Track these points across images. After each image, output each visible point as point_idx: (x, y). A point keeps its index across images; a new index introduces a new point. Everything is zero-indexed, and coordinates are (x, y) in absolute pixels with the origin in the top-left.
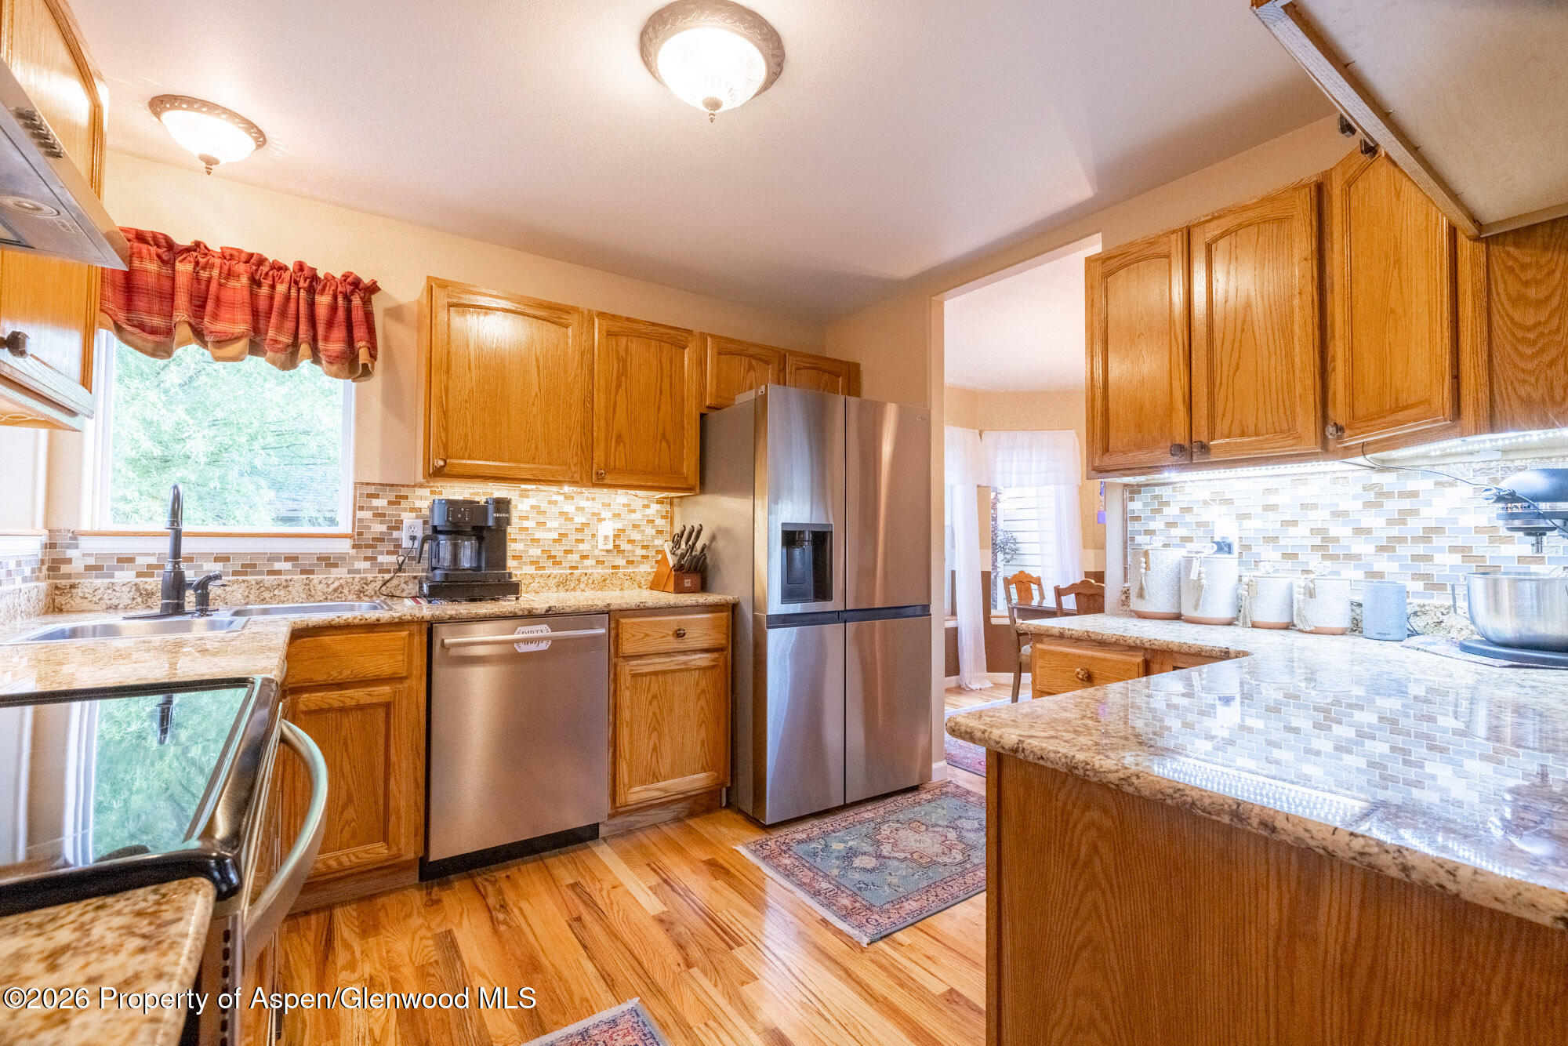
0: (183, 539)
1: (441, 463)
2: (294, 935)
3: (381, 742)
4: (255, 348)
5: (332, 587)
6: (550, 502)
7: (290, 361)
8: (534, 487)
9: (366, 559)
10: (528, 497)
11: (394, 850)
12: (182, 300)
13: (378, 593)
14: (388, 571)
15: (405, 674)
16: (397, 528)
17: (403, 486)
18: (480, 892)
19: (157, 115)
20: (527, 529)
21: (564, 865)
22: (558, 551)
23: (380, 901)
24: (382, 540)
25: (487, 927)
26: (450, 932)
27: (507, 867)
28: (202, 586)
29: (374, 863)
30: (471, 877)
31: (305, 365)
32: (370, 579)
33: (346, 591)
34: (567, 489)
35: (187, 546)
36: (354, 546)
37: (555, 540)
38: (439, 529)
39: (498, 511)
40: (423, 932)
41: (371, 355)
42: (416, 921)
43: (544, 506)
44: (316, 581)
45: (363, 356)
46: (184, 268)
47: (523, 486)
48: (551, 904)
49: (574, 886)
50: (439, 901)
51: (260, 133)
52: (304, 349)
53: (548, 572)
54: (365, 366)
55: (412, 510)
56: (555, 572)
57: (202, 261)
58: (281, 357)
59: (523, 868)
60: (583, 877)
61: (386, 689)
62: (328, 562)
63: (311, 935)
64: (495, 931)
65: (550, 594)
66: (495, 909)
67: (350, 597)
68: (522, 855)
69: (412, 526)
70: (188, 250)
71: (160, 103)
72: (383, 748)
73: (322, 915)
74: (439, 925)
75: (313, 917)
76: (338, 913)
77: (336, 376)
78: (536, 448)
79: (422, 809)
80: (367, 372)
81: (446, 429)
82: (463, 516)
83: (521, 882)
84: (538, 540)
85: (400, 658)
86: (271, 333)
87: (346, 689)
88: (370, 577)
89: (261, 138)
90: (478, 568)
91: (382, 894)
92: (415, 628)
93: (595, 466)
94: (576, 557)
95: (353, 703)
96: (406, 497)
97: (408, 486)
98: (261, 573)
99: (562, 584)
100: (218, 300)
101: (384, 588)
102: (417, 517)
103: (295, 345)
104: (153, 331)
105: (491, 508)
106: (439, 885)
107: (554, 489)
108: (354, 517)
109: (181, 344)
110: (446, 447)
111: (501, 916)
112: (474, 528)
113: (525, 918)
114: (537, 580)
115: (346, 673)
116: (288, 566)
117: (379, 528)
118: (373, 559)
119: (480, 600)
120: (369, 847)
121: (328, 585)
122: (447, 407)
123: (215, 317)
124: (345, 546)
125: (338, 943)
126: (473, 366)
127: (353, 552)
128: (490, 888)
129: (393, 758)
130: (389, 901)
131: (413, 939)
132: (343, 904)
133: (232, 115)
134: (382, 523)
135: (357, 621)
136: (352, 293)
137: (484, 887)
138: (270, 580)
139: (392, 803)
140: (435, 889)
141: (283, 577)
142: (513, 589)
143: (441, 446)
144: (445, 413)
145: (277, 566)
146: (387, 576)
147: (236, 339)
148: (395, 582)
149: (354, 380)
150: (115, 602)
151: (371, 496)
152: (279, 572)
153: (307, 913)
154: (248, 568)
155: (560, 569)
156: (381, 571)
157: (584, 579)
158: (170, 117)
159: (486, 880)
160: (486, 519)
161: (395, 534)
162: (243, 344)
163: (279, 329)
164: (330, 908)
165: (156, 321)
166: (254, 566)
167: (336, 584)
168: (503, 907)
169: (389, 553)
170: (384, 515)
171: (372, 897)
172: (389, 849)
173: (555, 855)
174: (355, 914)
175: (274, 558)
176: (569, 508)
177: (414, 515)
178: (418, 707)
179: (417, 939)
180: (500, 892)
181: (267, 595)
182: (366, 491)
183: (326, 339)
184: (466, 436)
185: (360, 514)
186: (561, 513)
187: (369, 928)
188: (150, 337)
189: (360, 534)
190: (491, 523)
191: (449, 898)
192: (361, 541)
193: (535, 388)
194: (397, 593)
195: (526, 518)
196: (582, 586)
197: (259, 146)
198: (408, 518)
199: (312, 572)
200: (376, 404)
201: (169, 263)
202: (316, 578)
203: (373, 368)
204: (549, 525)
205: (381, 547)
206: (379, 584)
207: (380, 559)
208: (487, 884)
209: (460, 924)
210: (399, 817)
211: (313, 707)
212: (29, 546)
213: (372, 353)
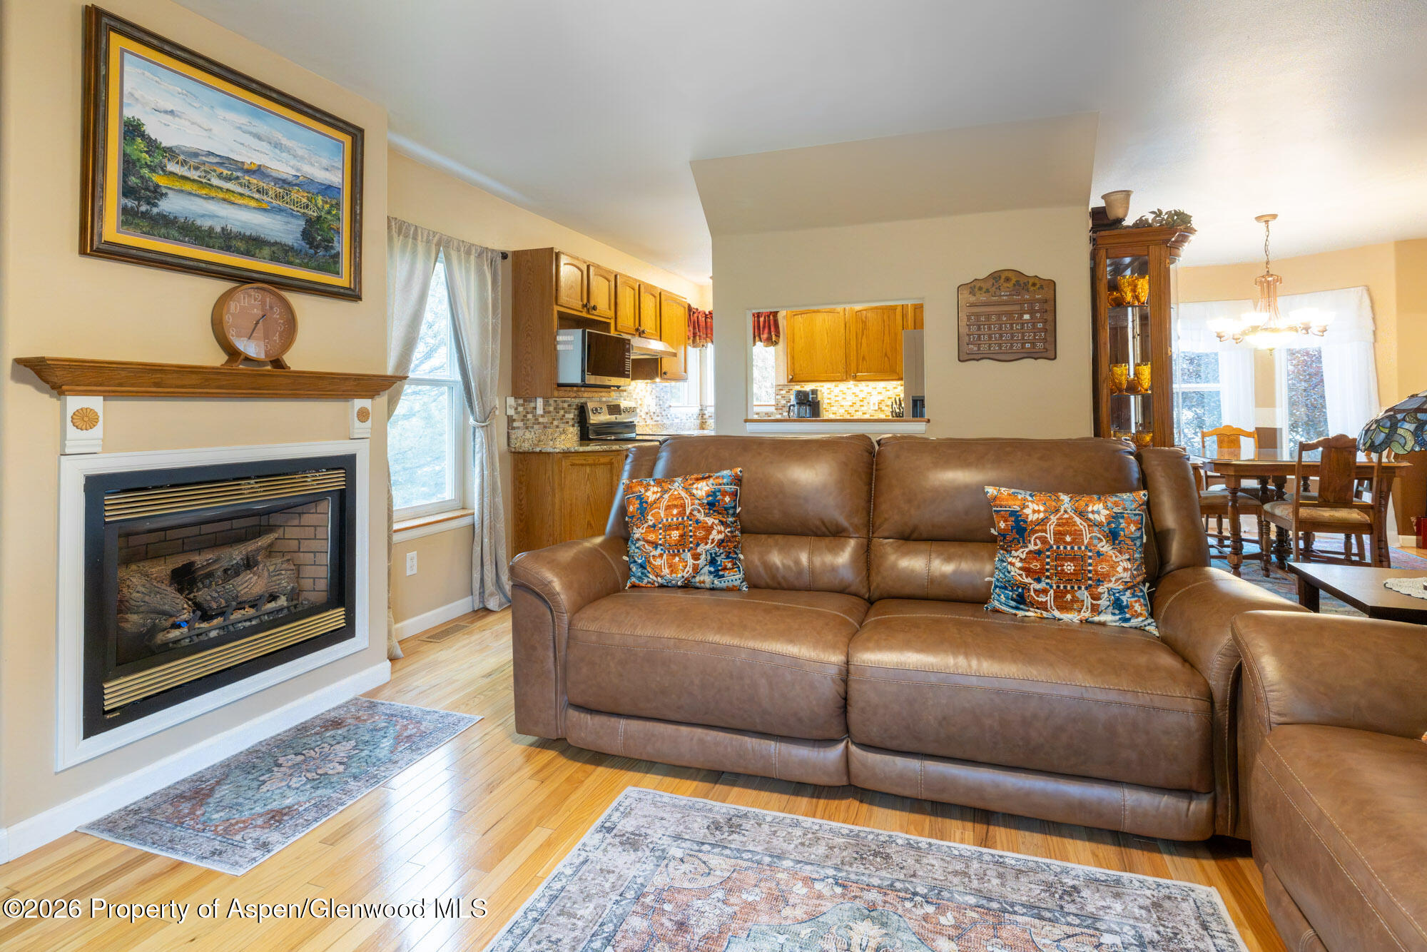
1: (793, 376)
8: (829, 383)
9: (780, 414)
16: (788, 402)
22: (852, 410)
24: (784, 407)
36: (776, 409)
37: (851, 406)
38: (798, 401)
45: (775, 337)
52: (757, 338)
54: (776, 340)
55: (791, 394)
69: (792, 400)
77: (768, 346)
78: (827, 367)
80: (777, 342)
81: (793, 363)
82: (803, 397)
84: (843, 405)
94: (861, 413)
97: (789, 385)
102: (793, 397)
105: (810, 394)
108: (775, 398)
110: (793, 371)
112: (808, 400)
117: (783, 402)
118: (782, 414)
122: (794, 355)
127: (775, 411)
134: (783, 400)
136: (770, 316)
144: (793, 358)
149: (774, 346)
151: (780, 390)
169: (787, 411)
170: (783, 397)
176: (856, 391)
182: (778, 388)
183: (763, 333)
184: (801, 365)
185: (777, 397)
186: (853, 394)
189: (778, 404)
190: (811, 399)
192: (778, 407)
193: (826, 341)
195: (828, 395)
198: (790, 398)
200: (779, 355)
204: (847, 398)
205: (784, 409)
212: (696, 410)
213: (778, 335)
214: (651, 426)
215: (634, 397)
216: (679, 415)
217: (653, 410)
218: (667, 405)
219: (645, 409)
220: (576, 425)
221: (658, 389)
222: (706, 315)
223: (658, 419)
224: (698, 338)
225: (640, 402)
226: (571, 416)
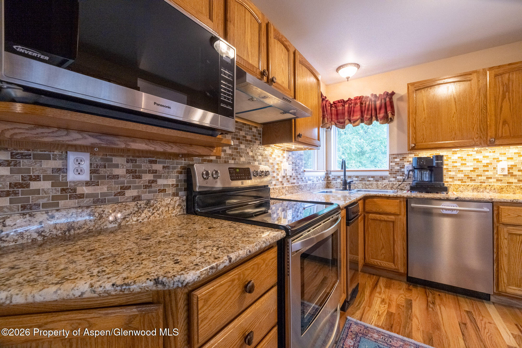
0: (346, 172)
1: (414, 145)
2: (369, 278)
3: (392, 233)
4: (362, 121)
5: (384, 186)
6: (468, 155)
7: (370, 123)
8: (459, 149)
9: (394, 177)
10: (456, 154)
11: (396, 267)
12: (346, 114)
13: (397, 188)
14: (400, 181)
15: (398, 214)
16: (403, 168)
17: (404, 154)
18: (427, 294)
19: (338, 72)
20: (456, 166)
21: (467, 303)
22: (473, 175)
23: (393, 281)
24: (398, 172)
25: (424, 306)
26: (411, 300)
27: (441, 292)
28: (350, 183)
29: (391, 269)
30: (425, 288)
31: (375, 122)
32: (395, 184)
33: (388, 187)
34: (476, 149)
35: (347, 174)
36: (390, 174)
37: (471, 171)
38: (415, 167)
39: (437, 160)
40: (403, 296)
41: (392, 114)
42: (401, 292)
43: (465, 156)
44: (379, 184)
45: (390, 115)
46: (347, 106)
47: (453, 150)
48: (454, 313)
49: (467, 312)
50: (411, 290)
51: (358, 65)
52: (374, 118)
53: (468, 184)
54: (391, 118)
55: (408, 162)
56: (471, 184)
57: (350, 102)
58: (368, 122)
59: (447, 295)
60: (474, 311)
61: (393, 217)
62: (383, 178)
63: (373, 280)
64: (427, 309)
65: (469, 193)
66: (430, 302)
67: (389, 189)
68: (448, 291)
69: (408, 166)
70: (347, 101)
71: (338, 69)
72: (392, 235)
73: (377, 277)
74: (408, 297)
75: (375, 276)
76: (381, 278)
77: (383, 124)
78: (455, 134)
79: (406, 258)
80: (392, 120)
81: (415, 133)
82: (423, 163)
83: (444, 299)
84: (462, 171)
85: (397, 208)
86: (365, 116)
87: (382, 215)
88: (395, 183)
89: (358, 66)
90: (431, 181)
91: (395, 279)
92: (402, 199)
93: (489, 138)
94: (484, 178)
95: (383, 219)
96: (406, 158)
97: (406, 154)
98: (366, 181)
99: (476, 189)
100: (354, 111)
101: (399, 187)
102: (410, 164)
103: (372, 117)
104: (342, 123)
105: (434, 159)
106: (414, 286)
107: (471, 149)
108: (389, 165)
109: (347, 124)
111: (431, 306)
112: (429, 167)
113: (441, 311)
114: (462, 187)
115: (381, 210)
116: (372, 179)
117: (397, 168)
118: (395, 177)
119: (431, 193)
120: (389, 263)
121: (383, 185)
122: (416, 125)
123: (353, 116)
124: (387, 174)
125: (378, 286)
126: (425, 109)
127: (389, 175)
128: (431, 295)
129: (396, 239)
130: (396, 282)
131: (399, 296)
132: (383, 277)
133: (351, 64)
134: (398, 166)
135: (383, 195)
136: (386, 97)
137: (429, 294)
138: (367, 183)
139: (395, 252)
140: (411, 286)
141: (371, 182)
142: (445, 190)
143: (414, 139)
144: (415, 128)
145: (370, 179)
146: (400, 183)
147: (357, 120)
148: (403, 185)
149: (388, 123)
150: (337, 186)
151: (394, 158)
152: (370, 181)
153: (374, 275)
154: (363, 179)
155: (475, 183)
156: (398, 181)
157: (488, 187)
158: (341, 71)
159: (431, 292)
160: (433, 163)
161: (402, 170)
162: (359, 121)
163: (367, 114)
164: (380, 276)
165: (342, 120)
166: (364, 179)
167: (385, 185)
168: (434, 303)
169: (401, 176)
170: (398, 164)
171: (391, 279)
172: (395, 266)
173: (464, 297)
174: (385, 281)
175: (369, 177)
176: (479, 156)
177: (409, 163)
178: (403, 225)
179: (400, 297)
180: (434, 298)
181: (367, 187)
182: (393, 157)
183: (379, 113)
184: (423, 134)
185: (391, 164)
186: (474, 159)
187: (388, 286)
188: (341, 125)
189: (391, 170)
190: (434, 165)
191: (414, 291)
192: (392, 172)
193: (454, 110)
194: (403, 189)
195: (456, 162)
196: (488, 191)
197: (358, 69)
198: (406, 164)
199: (378, 181)
200: (395, 129)
201: (343, 106)
202: (379, 183)
203: (394, 118)
204: (468, 164)
205: (398, 174)
206: (397, 185)
207: (398, 177)
208: (430, 293)
209: (415, 300)
210: (398, 258)
211: (372, 218)
212: (323, 174)
213: (393, 114)
214: (287, 189)
215: (271, 161)
216: (311, 178)
217: (289, 174)
218: (302, 170)
219: (282, 173)
220: (182, 193)
221: (294, 156)
222: (331, 105)
223: (295, 181)
224: (326, 119)
225: (276, 167)
226: (172, 181)
